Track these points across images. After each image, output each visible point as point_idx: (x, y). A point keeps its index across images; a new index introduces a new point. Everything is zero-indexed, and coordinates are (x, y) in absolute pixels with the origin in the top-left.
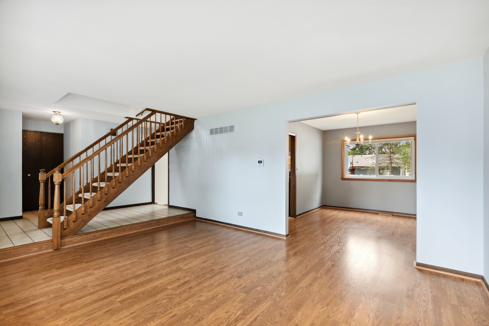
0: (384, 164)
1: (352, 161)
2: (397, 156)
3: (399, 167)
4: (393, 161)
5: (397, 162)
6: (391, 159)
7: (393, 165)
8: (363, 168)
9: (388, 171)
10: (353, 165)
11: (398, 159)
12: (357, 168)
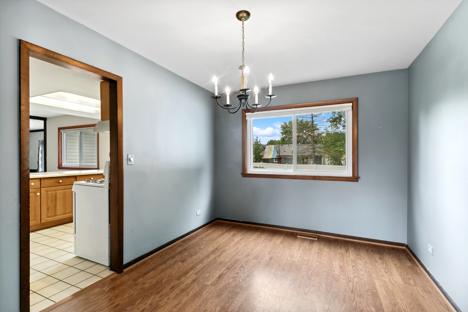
0: (307, 153)
1: (279, 150)
2: (319, 145)
3: (321, 156)
4: (316, 150)
5: (319, 151)
6: (314, 148)
7: (316, 154)
8: (289, 157)
9: (311, 160)
10: (279, 154)
11: (320, 148)
12: (283, 157)
